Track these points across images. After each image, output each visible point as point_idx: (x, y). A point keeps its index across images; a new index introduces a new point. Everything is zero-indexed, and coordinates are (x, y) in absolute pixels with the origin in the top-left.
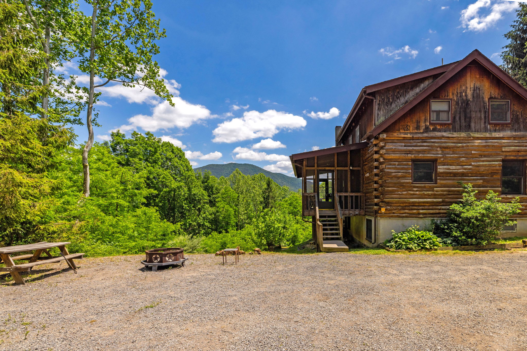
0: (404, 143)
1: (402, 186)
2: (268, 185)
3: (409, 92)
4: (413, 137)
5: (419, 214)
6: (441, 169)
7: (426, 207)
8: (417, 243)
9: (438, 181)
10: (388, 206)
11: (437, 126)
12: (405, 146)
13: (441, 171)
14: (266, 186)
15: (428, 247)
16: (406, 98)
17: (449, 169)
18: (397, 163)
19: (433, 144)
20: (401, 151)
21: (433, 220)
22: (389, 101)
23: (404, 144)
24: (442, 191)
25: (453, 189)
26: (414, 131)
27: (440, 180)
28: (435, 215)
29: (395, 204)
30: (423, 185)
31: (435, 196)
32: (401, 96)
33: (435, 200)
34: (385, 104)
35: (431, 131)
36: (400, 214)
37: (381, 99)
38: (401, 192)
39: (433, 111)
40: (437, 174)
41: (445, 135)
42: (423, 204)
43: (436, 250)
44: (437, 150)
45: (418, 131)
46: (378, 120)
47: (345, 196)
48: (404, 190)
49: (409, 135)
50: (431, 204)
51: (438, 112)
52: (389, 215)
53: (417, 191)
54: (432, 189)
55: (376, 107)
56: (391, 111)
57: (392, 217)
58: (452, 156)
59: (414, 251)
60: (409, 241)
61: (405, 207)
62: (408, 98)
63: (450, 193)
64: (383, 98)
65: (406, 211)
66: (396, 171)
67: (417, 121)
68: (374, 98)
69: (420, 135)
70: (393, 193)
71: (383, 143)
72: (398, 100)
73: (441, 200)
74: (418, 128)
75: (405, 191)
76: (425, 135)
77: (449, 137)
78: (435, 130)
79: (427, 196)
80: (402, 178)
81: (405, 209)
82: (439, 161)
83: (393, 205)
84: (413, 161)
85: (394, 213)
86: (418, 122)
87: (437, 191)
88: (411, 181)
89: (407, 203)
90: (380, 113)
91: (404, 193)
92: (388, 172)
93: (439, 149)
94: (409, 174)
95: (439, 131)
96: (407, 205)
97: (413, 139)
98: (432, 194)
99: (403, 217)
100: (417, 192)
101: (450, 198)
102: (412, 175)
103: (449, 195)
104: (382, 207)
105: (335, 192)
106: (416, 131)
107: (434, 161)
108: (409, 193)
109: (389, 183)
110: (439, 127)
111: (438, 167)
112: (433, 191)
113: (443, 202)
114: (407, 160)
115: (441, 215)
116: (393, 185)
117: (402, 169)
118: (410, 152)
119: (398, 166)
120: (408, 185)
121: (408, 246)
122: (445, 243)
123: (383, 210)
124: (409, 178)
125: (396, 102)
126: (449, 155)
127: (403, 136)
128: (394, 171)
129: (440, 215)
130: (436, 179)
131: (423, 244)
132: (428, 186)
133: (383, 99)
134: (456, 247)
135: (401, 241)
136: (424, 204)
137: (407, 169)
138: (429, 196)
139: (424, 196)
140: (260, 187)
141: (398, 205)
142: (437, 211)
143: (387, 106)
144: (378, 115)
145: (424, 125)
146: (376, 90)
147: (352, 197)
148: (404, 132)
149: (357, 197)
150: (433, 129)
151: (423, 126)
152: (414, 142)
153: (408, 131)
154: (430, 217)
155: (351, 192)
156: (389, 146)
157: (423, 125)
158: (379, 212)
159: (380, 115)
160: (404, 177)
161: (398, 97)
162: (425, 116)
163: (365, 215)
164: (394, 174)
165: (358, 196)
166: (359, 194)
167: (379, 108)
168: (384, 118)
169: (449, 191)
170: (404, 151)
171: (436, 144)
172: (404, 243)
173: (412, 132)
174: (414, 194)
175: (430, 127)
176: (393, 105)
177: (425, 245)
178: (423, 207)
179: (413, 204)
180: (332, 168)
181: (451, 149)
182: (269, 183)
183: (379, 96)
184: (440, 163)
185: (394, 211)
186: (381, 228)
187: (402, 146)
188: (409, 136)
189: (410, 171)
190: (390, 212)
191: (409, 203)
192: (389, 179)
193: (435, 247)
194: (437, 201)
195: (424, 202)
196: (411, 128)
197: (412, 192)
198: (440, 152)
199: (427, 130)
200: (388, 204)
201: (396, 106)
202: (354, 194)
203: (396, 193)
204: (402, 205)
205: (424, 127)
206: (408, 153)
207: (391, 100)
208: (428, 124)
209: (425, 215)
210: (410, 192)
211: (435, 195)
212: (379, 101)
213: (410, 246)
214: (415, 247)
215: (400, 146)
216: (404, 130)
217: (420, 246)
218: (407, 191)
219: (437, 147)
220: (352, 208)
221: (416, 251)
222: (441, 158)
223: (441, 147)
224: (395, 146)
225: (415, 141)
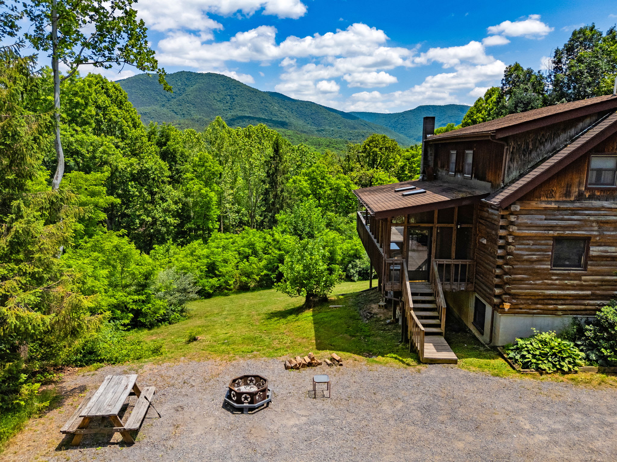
0: (545, 215)
1: (536, 274)
3: (559, 135)
4: (559, 207)
5: (557, 310)
6: (595, 251)
7: (568, 302)
8: (552, 362)
9: (589, 267)
10: (514, 299)
11: (596, 192)
12: (545, 219)
13: (594, 255)
15: (566, 369)
16: (554, 144)
17: (607, 252)
18: (531, 242)
19: (587, 217)
20: (538, 227)
21: (575, 318)
22: (528, 148)
23: (544, 217)
24: (593, 280)
25: (608, 278)
26: (561, 199)
27: (591, 265)
28: (579, 312)
29: (524, 297)
30: (566, 272)
31: (582, 287)
32: (546, 140)
33: (581, 293)
34: (521, 152)
35: (586, 199)
36: (530, 309)
37: (516, 146)
38: (533, 281)
39: (592, 170)
40: (589, 258)
41: (605, 205)
42: (563, 298)
43: (576, 372)
44: (592, 226)
45: (568, 199)
46: (508, 176)
47: (446, 265)
48: (539, 278)
49: (553, 204)
50: (575, 298)
51: (600, 171)
52: (514, 311)
53: (556, 280)
54: (578, 277)
55: (507, 157)
56: (529, 162)
57: (518, 313)
58: (612, 233)
59: (547, 373)
60: (541, 358)
61: (537, 301)
63: (603, 283)
64: (519, 143)
65: (539, 306)
66: (530, 253)
67: (568, 183)
68: (506, 144)
69: (569, 205)
70: (523, 282)
71: (515, 218)
72: (542, 147)
73: (589, 292)
74: (568, 194)
75: (539, 280)
76: (578, 205)
77: (611, 208)
78: (592, 197)
79: (570, 287)
80: (537, 263)
81: (537, 304)
82: (592, 240)
83: (520, 297)
84: (556, 239)
85: (521, 309)
86: (569, 186)
87: (585, 281)
88: (549, 267)
89: (540, 295)
90: (512, 166)
91: (538, 282)
92: (518, 254)
93: (594, 224)
94: (548, 258)
95: (598, 199)
96: (540, 297)
97: (558, 209)
98: (578, 285)
99: (534, 314)
100: (557, 282)
101: (603, 290)
102: (552, 259)
103: (602, 285)
104: (506, 302)
106: (564, 199)
107: (586, 240)
108: (546, 283)
109: (518, 269)
110: (599, 194)
111: (591, 249)
112: (580, 280)
113: (592, 294)
114: (546, 238)
115: (588, 312)
116: (523, 272)
117: (538, 250)
118: (552, 228)
119: (534, 247)
120: (545, 272)
121: (540, 365)
122: (589, 359)
123: (507, 306)
124: (547, 263)
125: (538, 150)
126: (608, 233)
127: (544, 205)
128: (527, 253)
129: (586, 312)
130: (586, 265)
131: (560, 364)
132: (573, 273)
133: (519, 145)
134: (601, 368)
135: (530, 356)
136: (566, 298)
137: (546, 251)
138: (573, 288)
139: (566, 287)
141: (528, 297)
142: (583, 307)
143: (525, 155)
144: (509, 168)
145: (577, 190)
147: (456, 266)
148: (546, 199)
149: (464, 266)
150: (589, 196)
151: (575, 192)
152: (561, 215)
153: (553, 199)
154: (571, 314)
155: (456, 258)
156: (523, 220)
157: (575, 190)
158: (501, 306)
159: (512, 169)
160: (539, 261)
161: (543, 142)
162: (580, 177)
163: (475, 291)
164: (525, 257)
165: (466, 265)
166: (467, 262)
167: (511, 159)
168: (518, 172)
169: (602, 281)
170: (544, 227)
171: (592, 218)
172: (534, 361)
173: (557, 199)
174: (552, 284)
175: (585, 193)
176: (534, 154)
177: (563, 366)
178: (563, 302)
179: (550, 297)
181: (613, 225)
183: (514, 141)
184: (593, 242)
185: (521, 306)
186: (501, 327)
187: (541, 220)
188: (553, 205)
189: (550, 253)
190: (516, 306)
191: (544, 296)
192: (519, 263)
193: (576, 368)
194: (583, 294)
195: (565, 295)
196: (558, 195)
197: (550, 282)
198: (596, 228)
199: (580, 197)
200: (514, 296)
201: (538, 155)
202: (459, 262)
203: (527, 282)
204: (533, 298)
205: (577, 193)
206: (550, 229)
207: (531, 147)
208: (583, 189)
209: (564, 313)
210: (546, 281)
211: (582, 285)
212: (513, 148)
213: (543, 366)
214: (549, 368)
215: (539, 220)
216: (547, 197)
217: (556, 367)
218: (542, 279)
219: (593, 222)
220: (456, 280)
221: (550, 373)
222: (596, 236)
223: (597, 222)
224: (531, 219)
225: (561, 212)
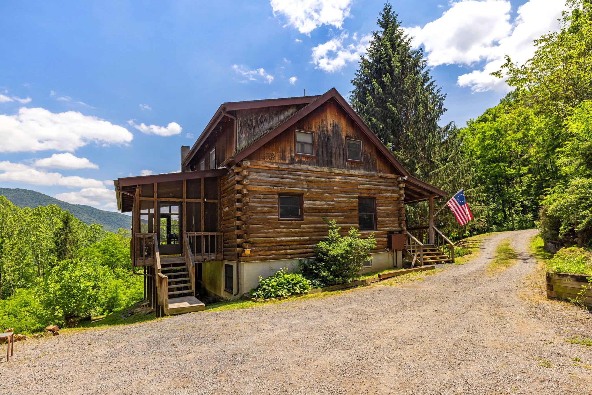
0: (270, 173)
1: (268, 223)
2: (66, 223)
3: (273, 118)
4: (279, 167)
5: (287, 254)
6: (307, 204)
7: (294, 246)
8: (287, 289)
9: (305, 217)
10: (253, 247)
11: (302, 158)
12: (270, 177)
13: (307, 207)
14: (60, 225)
15: (298, 291)
16: (271, 124)
17: (314, 204)
18: (262, 196)
19: (299, 177)
20: (266, 183)
21: (301, 260)
22: (252, 124)
23: (269, 175)
24: (309, 228)
25: (318, 225)
26: (280, 161)
27: (307, 216)
28: (302, 255)
29: (261, 245)
30: (290, 221)
31: (302, 234)
32: (265, 120)
33: (302, 238)
34: (247, 127)
35: (296, 163)
36: (267, 255)
37: (243, 121)
38: (267, 230)
39: (298, 142)
40: (304, 210)
41: (309, 168)
42: (290, 243)
43: (306, 294)
44: (303, 184)
45: (284, 162)
46: (239, 144)
47: (197, 236)
48: (270, 227)
49: (274, 164)
50: (299, 243)
51: (303, 144)
52: (254, 258)
53: (284, 228)
54: (298, 226)
55: (237, 129)
56: (254, 135)
57: (258, 259)
58: (316, 190)
59: (284, 298)
60: (278, 288)
61: (271, 248)
62: (272, 124)
63: (316, 230)
64: (245, 119)
65: (273, 252)
66: (262, 205)
67: (283, 150)
68: (235, 119)
69: (285, 166)
70: (259, 231)
71: (247, 172)
72: (262, 125)
73: (307, 238)
74: (283, 158)
75: (271, 229)
76: (291, 166)
77: (313, 171)
78: (300, 162)
79: (294, 234)
80: (268, 214)
81: (272, 250)
82: (305, 196)
83: (258, 245)
84: (280, 194)
85: (259, 255)
86: (284, 152)
87: (304, 228)
88: (278, 217)
89: (273, 242)
90: (242, 137)
91: (270, 231)
92: (252, 206)
93: (304, 183)
94: (275, 209)
95: (304, 163)
96: (274, 244)
97: (278, 169)
98: (299, 232)
99: (270, 259)
100: (285, 230)
101: (316, 235)
102: (278, 210)
103: (315, 232)
104: (246, 248)
105: (184, 231)
106: (282, 161)
107: (300, 195)
108: (276, 231)
109: (254, 219)
110: (304, 160)
111: (305, 202)
112: (300, 228)
113: (309, 240)
114: (273, 193)
115: (309, 254)
116: (258, 222)
117: (268, 203)
118: (276, 184)
119: (264, 200)
120: (275, 221)
121: (278, 293)
122: (314, 285)
123: (248, 252)
124: (275, 214)
125: (260, 127)
126: (314, 190)
127: (268, 165)
128: (260, 205)
129: (307, 254)
130: (303, 215)
131: (293, 289)
132: (295, 222)
133: (245, 121)
134: (324, 289)
135: (270, 288)
136: (292, 243)
137: (273, 203)
138: (296, 234)
139: (291, 234)
140: (51, 226)
141: (265, 245)
142: (305, 250)
143: (250, 130)
144: (240, 138)
145: (290, 155)
146: (238, 109)
147: (206, 237)
148: (269, 161)
149: (213, 237)
150: (298, 160)
151: (289, 157)
152: (281, 174)
153: (274, 161)
154: (298, 257)
155: (205, 231)
156: (254, 176)
157: (288, 155)
158: (243, 254)
159: (242, 139)
160: (270, 212)
161: (262, 121)
162: (291, 146)
163: (224, 259)
164: (259, 209)
165: (215, 236)
166: (215, 234)
167: (240, 131)
168: (247, 142)
169: (315, 228)
170: (270, 183)
171: (302, 178)
172: (273, 290)
173: (277, 161)
174: (281, 232)
175: (295, 158)
176: (257, 130)
177: (296, 290)
178: (291, 247)
179: (281, 244)
180: (180, 200)
181: (316, 184)
182: (67, 219)
183: (241, 117)
184: (305, 198)
185: (260, 253)
186: (245, 274)
187: (267, 177)
188: (275, 166)
189: (277, 206)
190: (256, 254)
191: (276, 242)
192: (254, 214)
193: (306, 291)
194: (304, 239)
195: (291, 241)
196: (277, 158)
197: (279, 230)
198: (306, 186)
199: (292, 161)
200: (253, 244)
201: (260, 131)
202: (209, 234)
203: (262, 231)
204: (268, 245)
205: (290, 158)
206: (274, 185)
207: (254, 123)
208: (294, 155)
209: (293, 256)
210: (276, 230)
211: (302, 232)
212: (241, 122)
213: (280, 293)
214: (285, 293)
215: (266, 177)
216: (270, 159)
217: (291, 292)
218: (274, 228)
219: (303, 180)
220: (207, 251)
221: (286, 298)
222: (306, 192)
223: (307, 181)
224: (259, 176)
225: (281, 172)
